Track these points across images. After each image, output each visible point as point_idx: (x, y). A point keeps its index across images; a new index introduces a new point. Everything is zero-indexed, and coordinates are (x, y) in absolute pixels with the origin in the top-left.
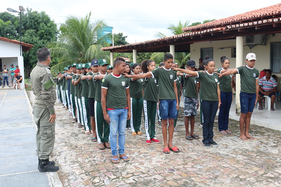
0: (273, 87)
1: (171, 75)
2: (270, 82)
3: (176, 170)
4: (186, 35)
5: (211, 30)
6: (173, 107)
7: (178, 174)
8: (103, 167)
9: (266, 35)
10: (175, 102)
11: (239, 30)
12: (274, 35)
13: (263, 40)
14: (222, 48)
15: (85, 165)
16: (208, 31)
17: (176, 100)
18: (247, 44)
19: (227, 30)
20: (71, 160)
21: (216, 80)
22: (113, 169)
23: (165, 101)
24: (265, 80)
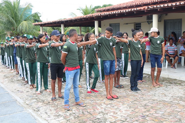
0: (174, 51)
1: (111, 43)
2: (173, 48)
3: (146, 116)
4: (112, 13)
5: (135, 9)
6: (113, 65)
7: (150, 119)
8: (85, 119)
9: (161, 15)
10: (114, 62)
11: (158, 9)
12: (167, 15)
13: (160, 18)
14: (127, 24)
15: (69, 118)
16: (132, 10)
17: (115, 60)
18: (147, 20)
19: (148, 9)
20: (53, 114)
21: (139, 46)
22: (95, 120)
23: (108, 61)
24: (169, 46)
